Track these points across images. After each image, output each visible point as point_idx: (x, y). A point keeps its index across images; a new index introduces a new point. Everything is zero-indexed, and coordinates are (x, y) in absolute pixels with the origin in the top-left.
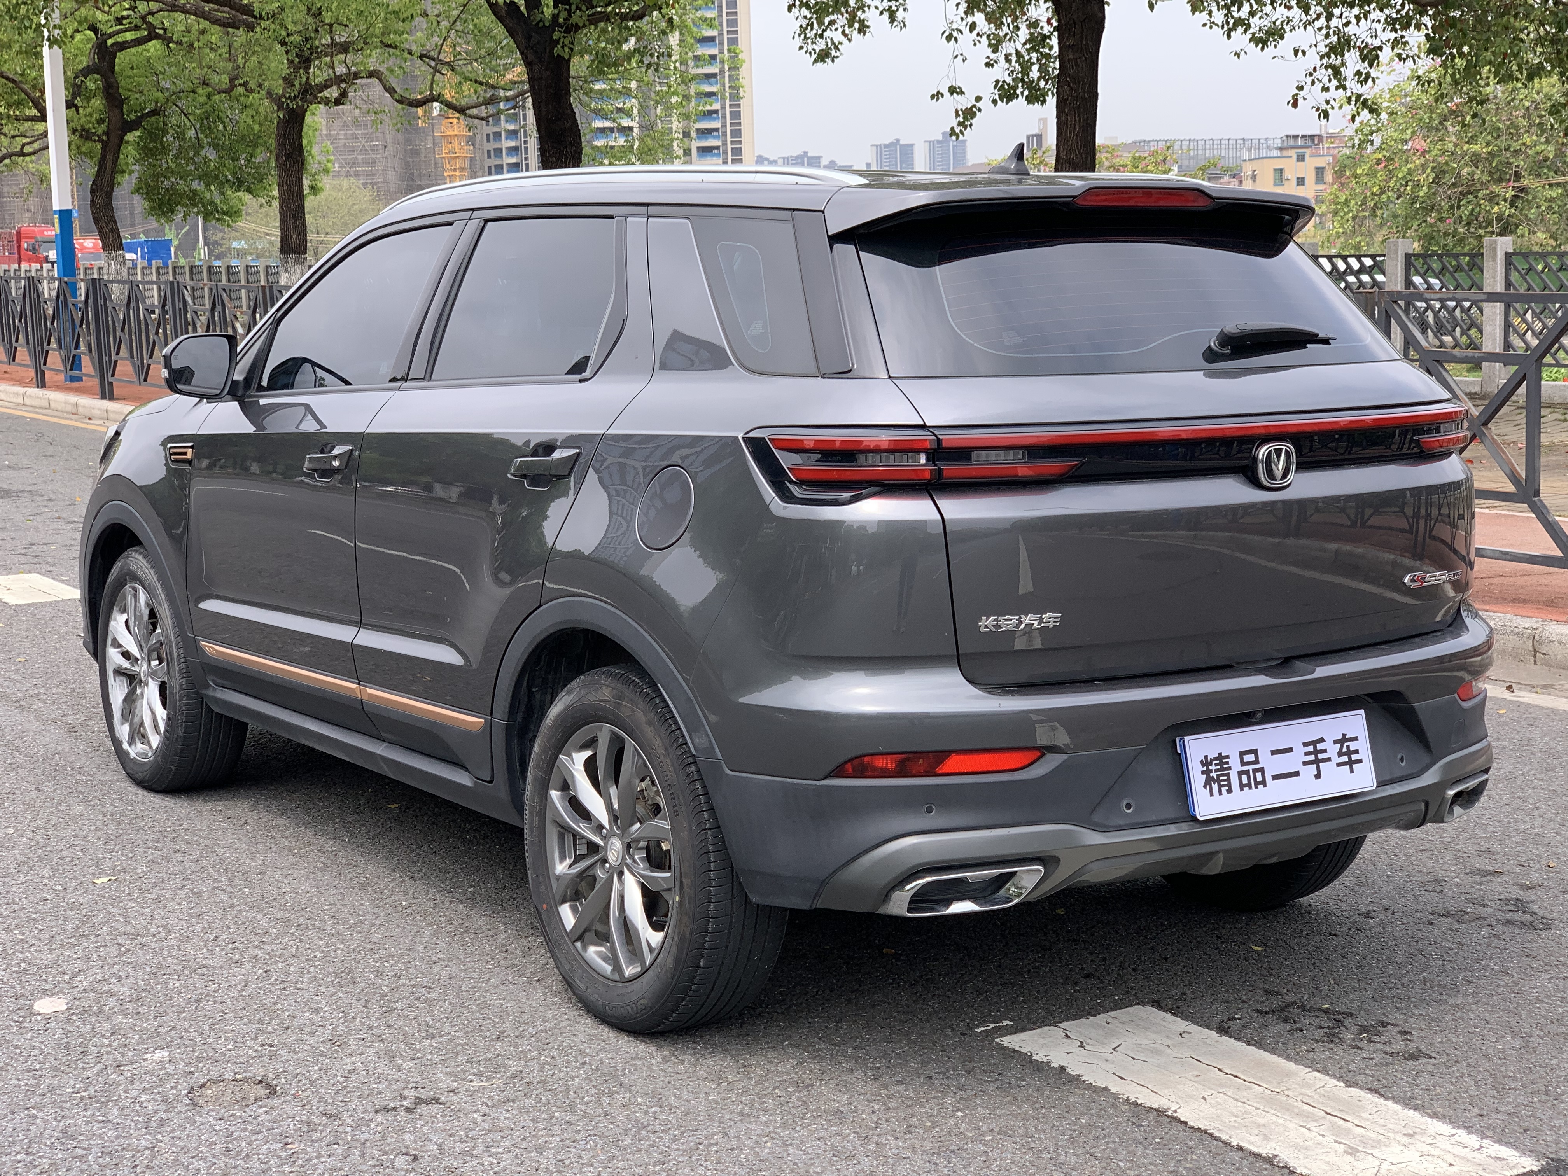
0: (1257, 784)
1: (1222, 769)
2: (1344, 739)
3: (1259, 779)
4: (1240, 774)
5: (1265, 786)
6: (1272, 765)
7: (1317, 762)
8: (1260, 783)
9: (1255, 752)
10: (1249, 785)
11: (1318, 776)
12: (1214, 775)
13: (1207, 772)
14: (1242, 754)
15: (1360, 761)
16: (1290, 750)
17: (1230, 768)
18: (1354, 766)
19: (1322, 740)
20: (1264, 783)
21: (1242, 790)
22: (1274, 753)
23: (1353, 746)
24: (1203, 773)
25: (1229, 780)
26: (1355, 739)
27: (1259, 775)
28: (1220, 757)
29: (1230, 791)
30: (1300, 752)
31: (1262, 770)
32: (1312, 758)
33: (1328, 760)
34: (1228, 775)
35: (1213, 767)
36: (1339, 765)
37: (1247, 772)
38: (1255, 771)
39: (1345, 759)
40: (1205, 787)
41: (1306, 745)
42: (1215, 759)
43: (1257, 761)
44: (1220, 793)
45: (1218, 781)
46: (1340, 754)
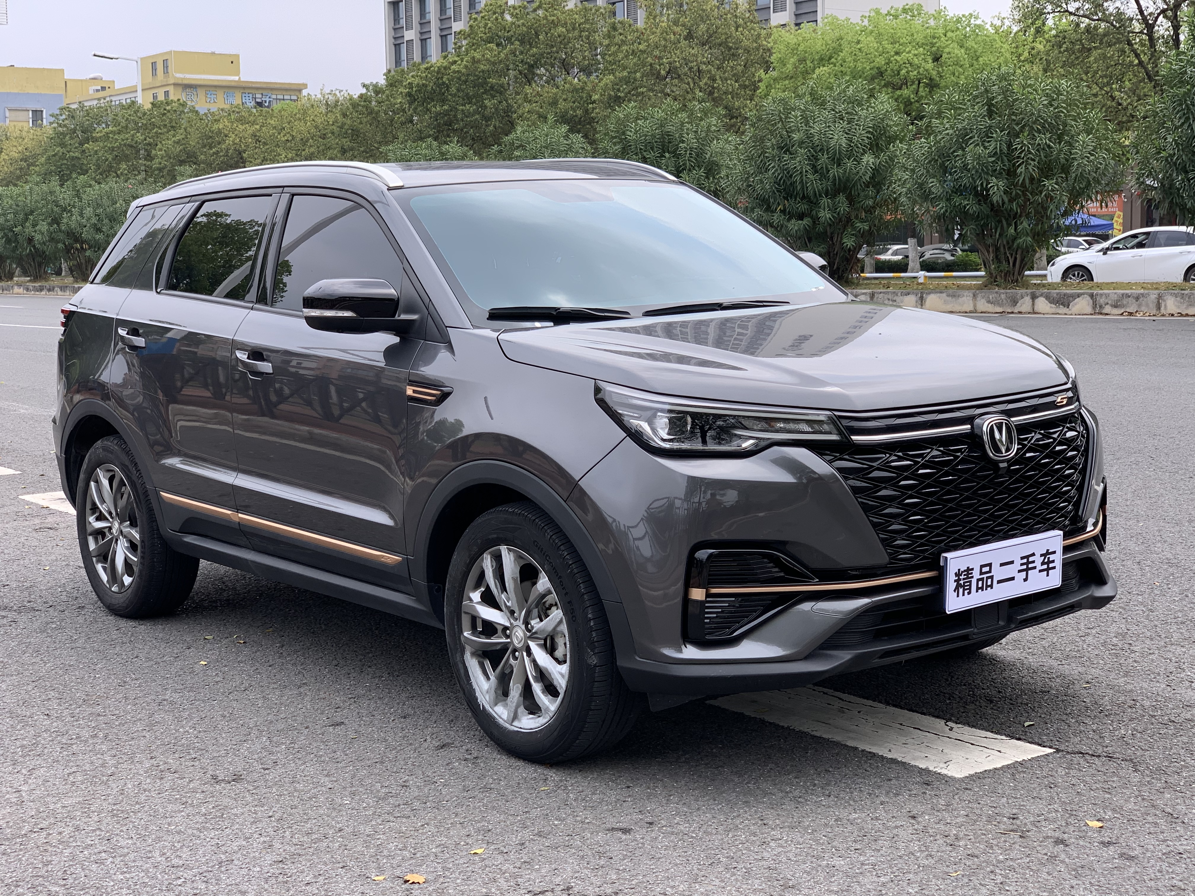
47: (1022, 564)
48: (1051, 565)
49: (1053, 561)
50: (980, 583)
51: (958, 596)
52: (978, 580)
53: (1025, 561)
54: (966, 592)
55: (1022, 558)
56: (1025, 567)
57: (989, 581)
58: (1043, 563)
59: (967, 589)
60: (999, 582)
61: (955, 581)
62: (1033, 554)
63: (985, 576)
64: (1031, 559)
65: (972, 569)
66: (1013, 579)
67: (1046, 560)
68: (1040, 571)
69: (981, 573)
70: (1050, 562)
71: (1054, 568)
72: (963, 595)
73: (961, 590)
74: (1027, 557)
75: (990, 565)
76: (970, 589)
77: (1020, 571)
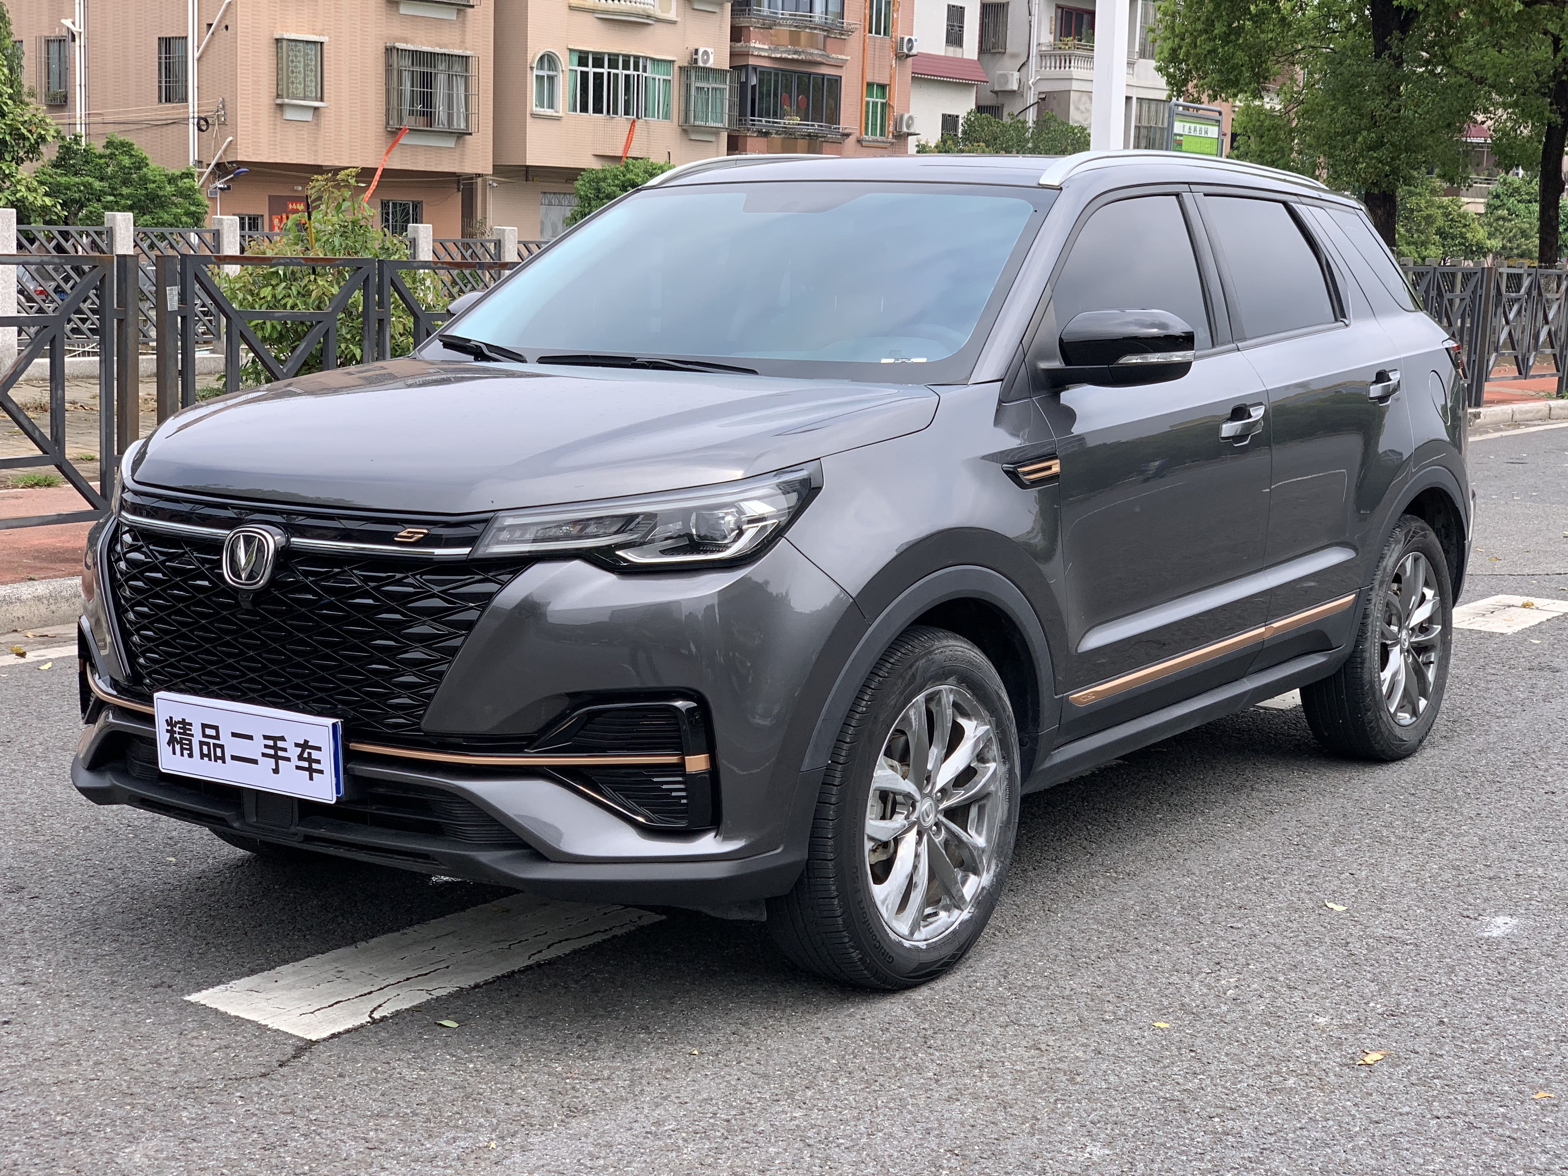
47: (266, 746)
48: (315, 766)
49: (318, 762)
50: (205, 748)
51: (174, 753)
52: (202, 743)
53: (271, 743)
54: (186, 752)
55: (266, 737)
56: (272, 752)
57: (219, 751)
58: (300, 757)
59: (186, 749)
60: (234, 758)
61: (168, 731)
62: (282, 739)
63: (212, 741)
64: (280, 744)
65: (191, 724)
66: (255, 762)
67: (306, 755)
68: (298, 768)
69: (205, 735)
70: (310, 760)
71: (321, 772)
72: (182, 755)
73: (178, 747)
74: (275, 739)
75: (216, 728)
76: (191, 749)
77: (264, 755)
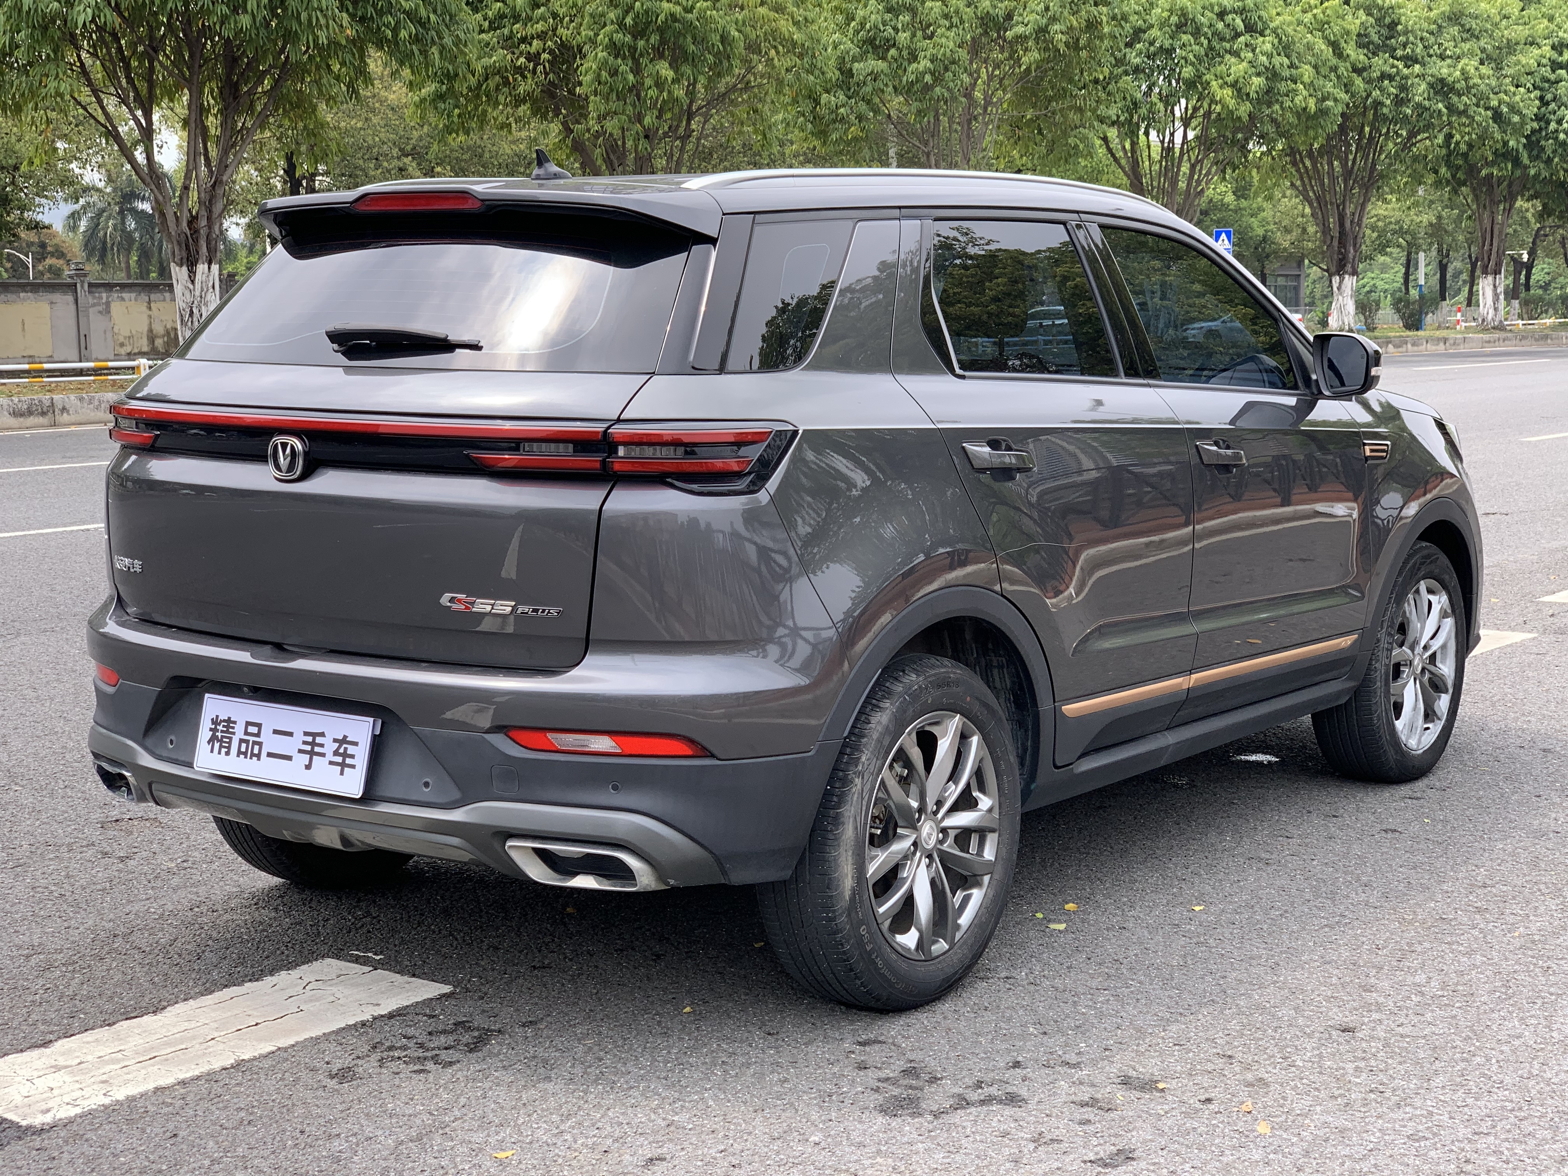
0: (253, 755)
1: (227, 732)
2: (344, 741)
3: (256, 751)
4: (242, 741)
5: (259, 759)
6: (271, 742)
7: (312, 753)
8: (255, 755)
9: (259, 726)
10: (245, 754)
11: (308, 767)
12: (219, 734)
13: (214, 730)
14: (248, 724)
15: (353, 767)
16: (290, 734)
17: (234, 733)
18: (346, 769)
19: (322, 735)
20: (258, 756)
21: (238, 756)
22: (276, 732)
23: (351, 750)
24: (211, 730)
25: (230, 743)
26: (356, 744)
27: (256, 748)
28: (229, 721)
29: (227, 754)
30: (299, 737)
31: (260, 744)
32: (308, 748)
33: (323, 755)
34: (230, 738)
35: (220, 728)
36: (331, 763)
37: (247, 742)
38: (254, 743)
39: (339, 759)
40: (209, 742)
41: (306, 734)
42: (224, 721)
43: (258, 735)
44: (219, 753)
45: (221, 741)
46: (336, 753)
